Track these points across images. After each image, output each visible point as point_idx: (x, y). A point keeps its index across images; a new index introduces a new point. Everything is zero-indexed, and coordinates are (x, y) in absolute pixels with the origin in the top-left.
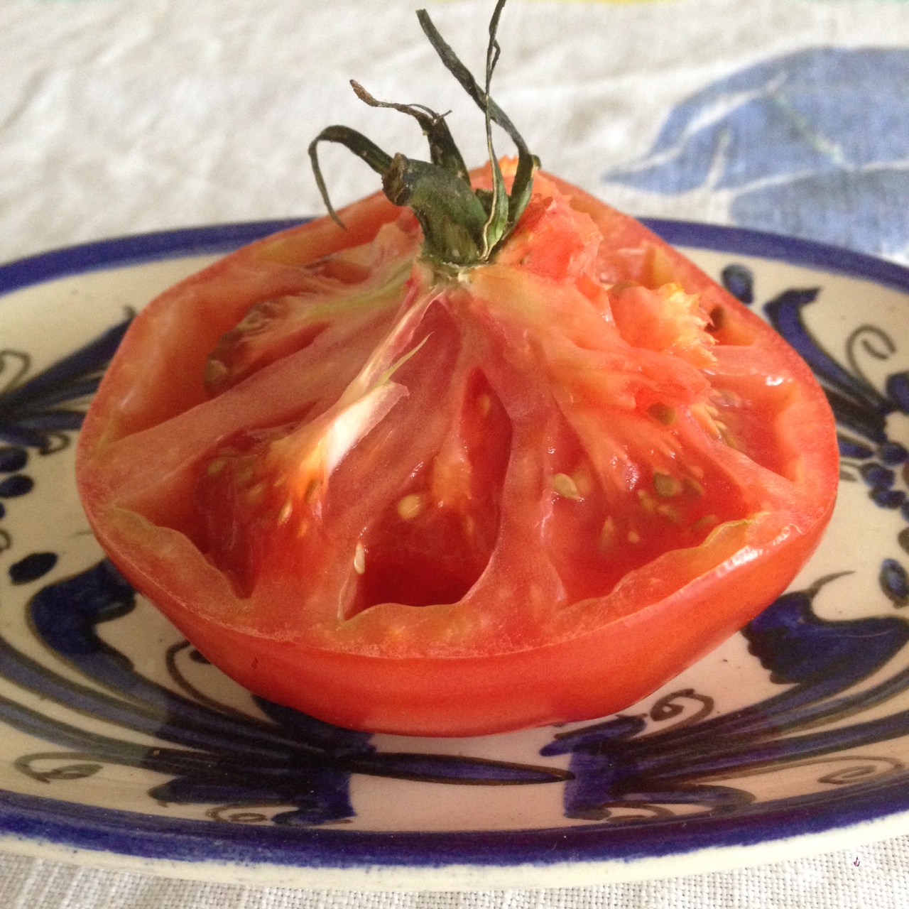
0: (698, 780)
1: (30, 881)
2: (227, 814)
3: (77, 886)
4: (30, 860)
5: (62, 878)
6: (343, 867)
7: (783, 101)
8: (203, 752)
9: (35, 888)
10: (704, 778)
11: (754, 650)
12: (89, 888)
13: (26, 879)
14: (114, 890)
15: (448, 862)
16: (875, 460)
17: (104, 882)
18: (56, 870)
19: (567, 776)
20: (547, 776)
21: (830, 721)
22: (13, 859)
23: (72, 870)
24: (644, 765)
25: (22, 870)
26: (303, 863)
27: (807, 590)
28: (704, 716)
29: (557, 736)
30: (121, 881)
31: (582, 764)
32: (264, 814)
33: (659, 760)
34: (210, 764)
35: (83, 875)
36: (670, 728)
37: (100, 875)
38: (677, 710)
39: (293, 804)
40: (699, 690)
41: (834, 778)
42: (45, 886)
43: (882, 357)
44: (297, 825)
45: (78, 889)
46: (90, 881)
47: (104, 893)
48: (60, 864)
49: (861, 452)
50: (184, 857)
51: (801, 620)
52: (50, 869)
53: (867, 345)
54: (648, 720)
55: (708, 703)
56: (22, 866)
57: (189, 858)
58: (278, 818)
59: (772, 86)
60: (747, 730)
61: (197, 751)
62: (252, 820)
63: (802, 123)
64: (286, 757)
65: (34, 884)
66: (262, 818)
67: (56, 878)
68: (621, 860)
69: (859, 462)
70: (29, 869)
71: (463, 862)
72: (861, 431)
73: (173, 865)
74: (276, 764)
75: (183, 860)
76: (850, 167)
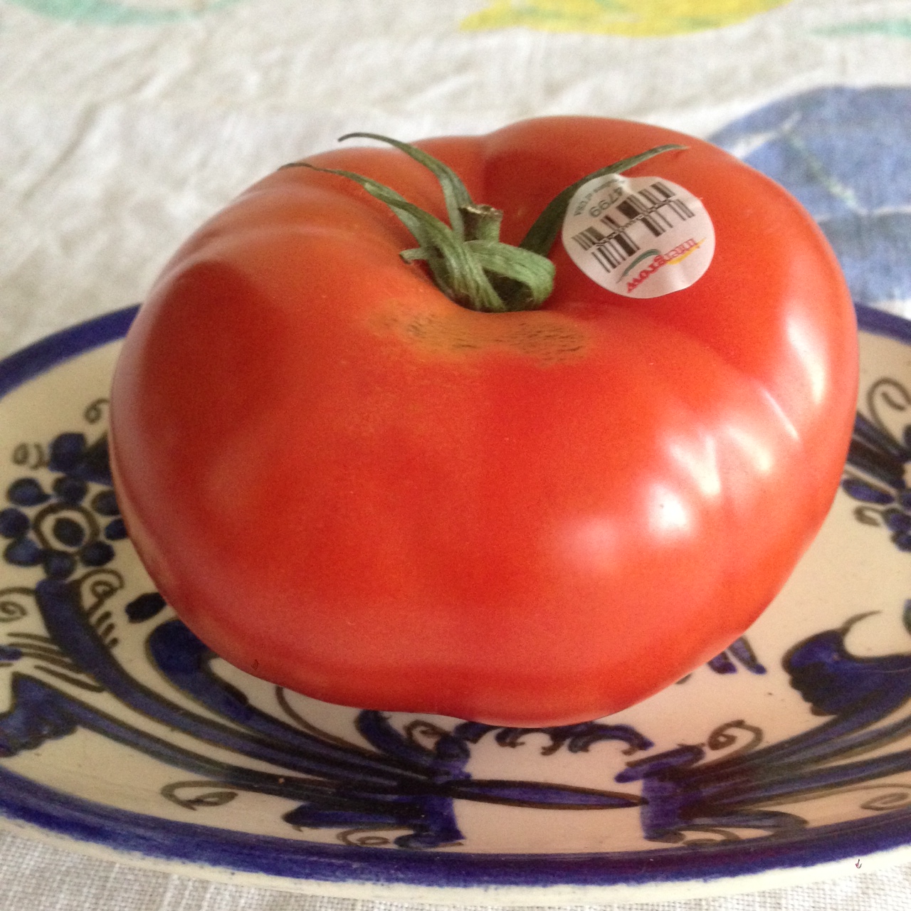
0: (756, 805)
1: (169, 895)
2: (354, 838)
3: (211, 898)
4: (166, 876)
5: (197, 891)
6: (465, 886)
7: (798, 143)
8: (321, 779)
9: (174, 900)
10: (761, 804)
11: (796, 683)
12: (221, 900)
13: (165, 892)
14: (242, 901)
15: (555, 882)
16: (895, 505)
17: (234, 894)
18: (190, 884)
19: (641, 801)
20: (624, 802)
21: (865, 751)
22: (151, 874)
23: (204, 884)
24: (708, 791)
25: (160, 884)
26: (430, 883)
27: (840, 629)
28: (756, 746)
29: (629, 764)
30: (248, 893)
31: (653, 791)
32: (387, 837)
33: (720, 787)
34: (330, 791)
35: (215, 888)
36: (726, 756)
37: (230, 888)
38: (731, 740)
39: (410, 827)
40: (749, 721)
41: (872, 805)
42: (182, 899)
43: (900, 408)
44: (416, 848)
45: (212, 901)
46: (222, 894)
47: (235, 904)
48: (194, 879)
49: (883, 498)
50: (329, 878)
51: (835, 656)
52: (185, 883)
53: (886, 397)
54: (707, 749)
55: (758, 733)
56: (160, 881)
57: (333, 878)
58: (399, 841)
59: (787, 126)
60: (794, 759)
61: (316, 778)
62: (377, 844)
63: (816, 165)
64: (394, 784)
65: (173, 897)
66: (385, 841)
67: (191, 891)
68: (701, 880)
69: (881, 508)
70: (167, 884)
71: (567, 882)
72: (882, 478)
73: (319, 885)
74: (386, 791)
75: (327, 880)
76: (863, 211)
